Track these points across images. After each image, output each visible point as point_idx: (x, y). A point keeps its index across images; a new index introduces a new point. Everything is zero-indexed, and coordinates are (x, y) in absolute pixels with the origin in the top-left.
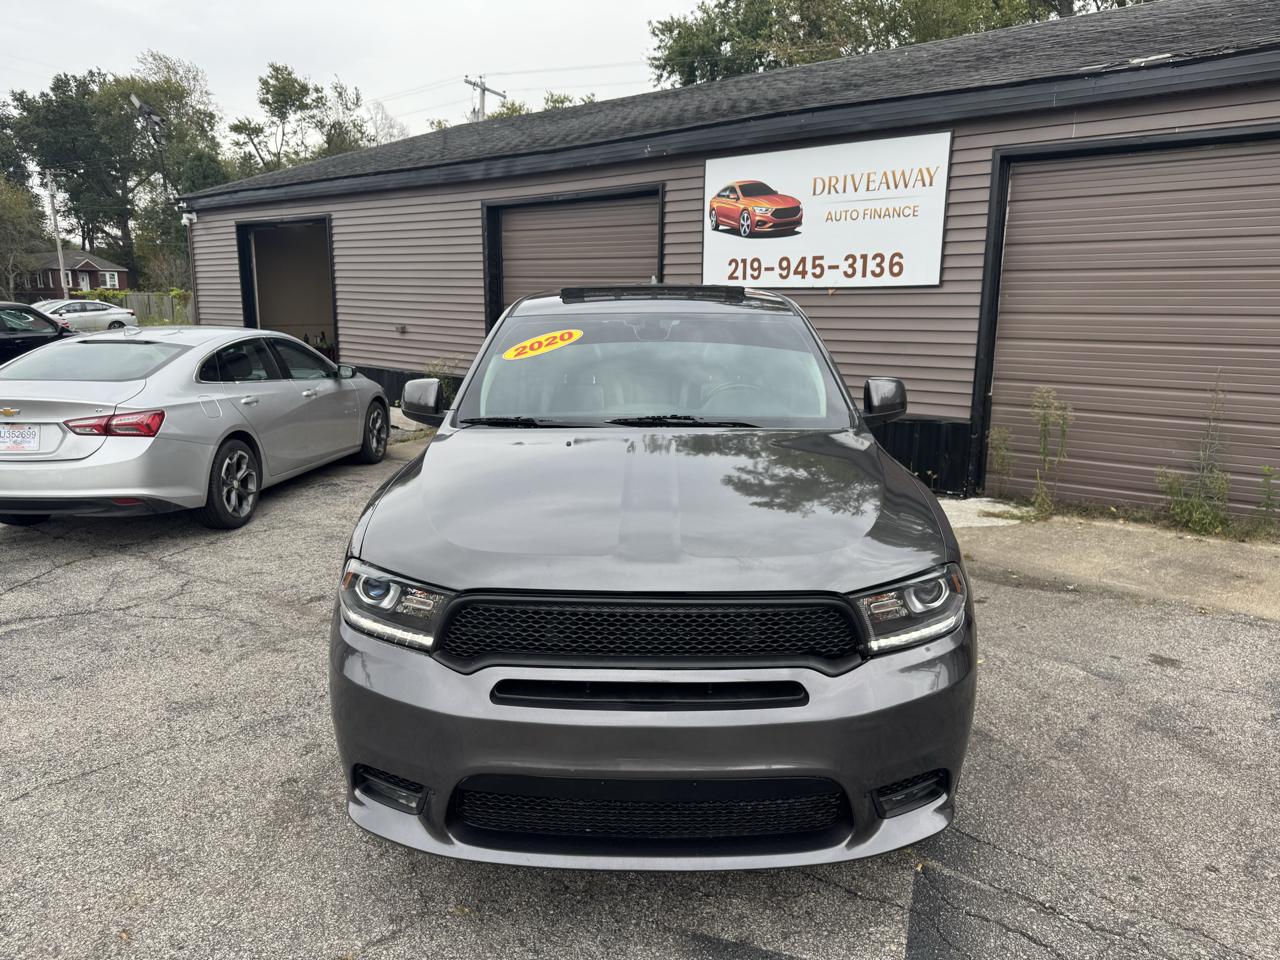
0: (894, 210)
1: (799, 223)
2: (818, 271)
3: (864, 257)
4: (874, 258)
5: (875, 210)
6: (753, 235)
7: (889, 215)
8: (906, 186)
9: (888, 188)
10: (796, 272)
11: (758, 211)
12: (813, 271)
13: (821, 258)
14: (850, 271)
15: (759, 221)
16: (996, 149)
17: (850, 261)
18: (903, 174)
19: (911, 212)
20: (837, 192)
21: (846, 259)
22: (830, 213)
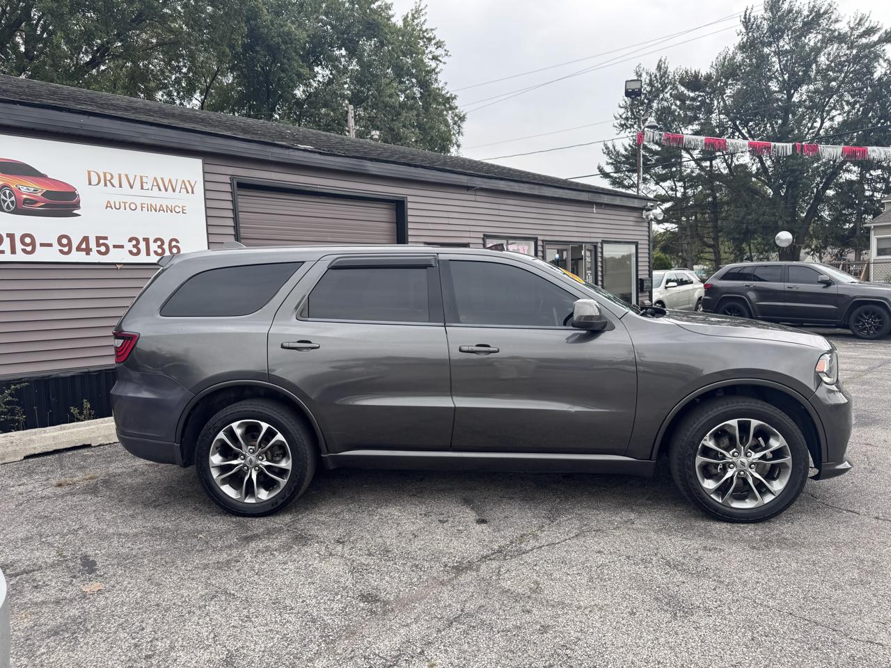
0: (167, 206)
1: (77, 206)
2: (103, 249)
3: (146, 240)
4: (155, 241)
5: (151, 205)
6: (17, 211)
7: (163, 210)
8: (174, 191)
9: (160, 190)
10: (79, 249)
11: (23, 189)
12: (99, 249)
13: (106, 238)
14: (135, 250)
15: (26, 199)
16: (232, 177)
17: (134, 242)
18: (170, 181)
19: (181, 210)
20: (113, 186)
21: (130, 240)
22: (109, 202)
